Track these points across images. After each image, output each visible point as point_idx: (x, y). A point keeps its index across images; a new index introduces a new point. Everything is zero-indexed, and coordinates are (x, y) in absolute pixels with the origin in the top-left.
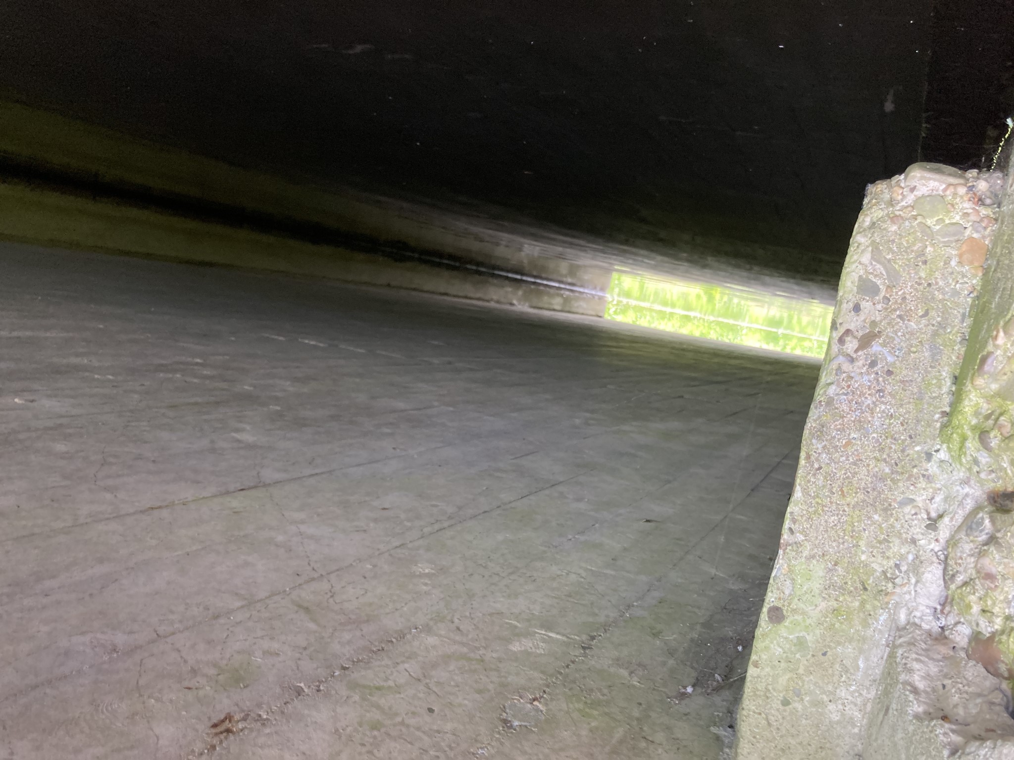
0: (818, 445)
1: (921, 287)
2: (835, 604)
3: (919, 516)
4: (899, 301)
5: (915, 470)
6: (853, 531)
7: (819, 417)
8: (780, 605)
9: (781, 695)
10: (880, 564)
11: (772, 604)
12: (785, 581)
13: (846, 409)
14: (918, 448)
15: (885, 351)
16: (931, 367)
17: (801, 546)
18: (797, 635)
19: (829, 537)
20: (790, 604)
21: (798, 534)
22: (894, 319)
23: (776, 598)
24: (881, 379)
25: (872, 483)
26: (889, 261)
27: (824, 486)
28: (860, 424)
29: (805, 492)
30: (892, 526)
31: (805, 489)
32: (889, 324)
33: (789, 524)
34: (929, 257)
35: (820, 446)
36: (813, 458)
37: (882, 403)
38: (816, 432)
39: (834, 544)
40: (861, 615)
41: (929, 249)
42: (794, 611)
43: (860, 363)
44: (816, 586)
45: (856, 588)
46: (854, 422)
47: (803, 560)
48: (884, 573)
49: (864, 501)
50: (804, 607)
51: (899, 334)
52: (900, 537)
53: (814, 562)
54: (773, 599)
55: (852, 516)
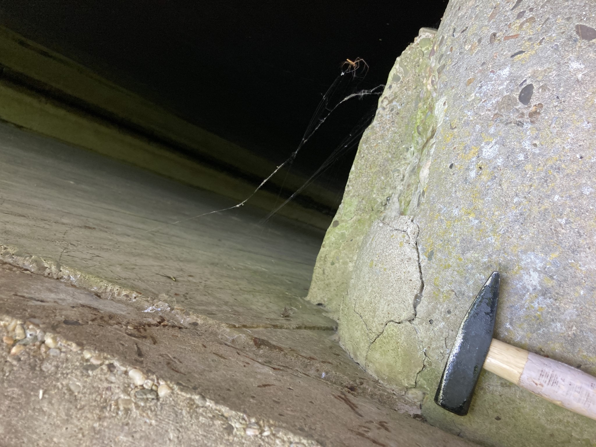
0: (364, 146)
1: (415, 77)
2: (359, 217)
3: (399, 177)
4: (407, 83)
5: (401, 156)
6: (372, 184)
7: (367, 134)
8: (338, 220)
9: (331, 260)
10: (380, 199)
11: (336, 220)
13: (378, 130)
14: (404, 146)
15: (398, 104)
16: (414, 110)
18: (342, 232)
19: (362, 187)
20: (342, 218)
21: (351, 187)
22: (403, 90)
23: (338, 217)
24: (394, 116)
25: (383, 162)
26: (405, 66)
27: (364, 165)
28: (383, 137)
29: (356, 168)
30: (388, 181)
31: (356, 166)
32: (401, 92)
33: (348, 183)
34: (420, 63)
35: (365, 147)
36: (361, 152)
37: (394, 127)
38: (365, 141)
39: (364, 190)
40: (369, 222)
41: (421, 60)
42: (343, 221)
43: (387, 110)
44: (353, 209)
45: (369, 210)
46: (380, 135)
48: (382, 203)
49: (379, 170)
50: (347, 219)
51: (404, 96)
52: (390, 187)
53: (354, 198)
54: (336, 218)
55: (373, 178)
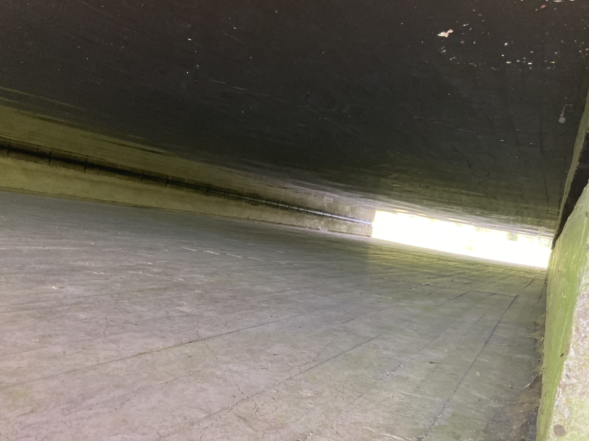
0: (584, 322)
7: (584, 305)
8: (562, 424)
11: (556, 424)
12: (565, 408)
17: (575, 386)
20: (569, 424)
21: (573, 379)
23: (558, 420)
29: (577, 352)
31: (577, 350)
33: (566, 371)
36: (580, 330)
38: (582, 314)
42: (573, 428)
44: (587, 412)
47: (577, 395)
50: (579, 426)
53: (585, 397)
54: (557, 420)
